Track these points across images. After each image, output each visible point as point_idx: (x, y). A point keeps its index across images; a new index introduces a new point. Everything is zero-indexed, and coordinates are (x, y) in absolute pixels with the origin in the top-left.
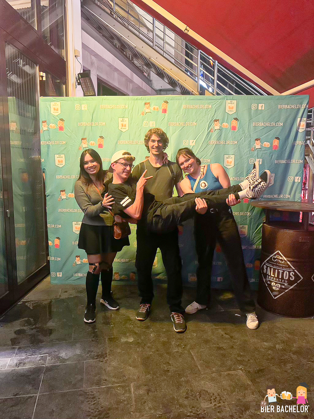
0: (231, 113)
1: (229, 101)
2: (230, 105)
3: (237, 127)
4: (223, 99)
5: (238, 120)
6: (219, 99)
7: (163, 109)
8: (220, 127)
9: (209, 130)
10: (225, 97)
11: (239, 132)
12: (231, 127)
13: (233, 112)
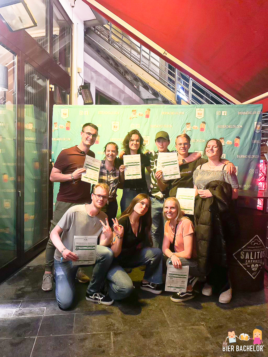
0: (200, 118)
1: (198, 109)
2: (199, 112)
3: (205, 129)
4: (194, 107)
5: (206, 123)
6: (190, 108)
7: (146, 115)
8: (191, 129)
9: (182, 131)
10: (195, 105)
11: (207, 132)
12: (200, 129)
13: (201, 117)
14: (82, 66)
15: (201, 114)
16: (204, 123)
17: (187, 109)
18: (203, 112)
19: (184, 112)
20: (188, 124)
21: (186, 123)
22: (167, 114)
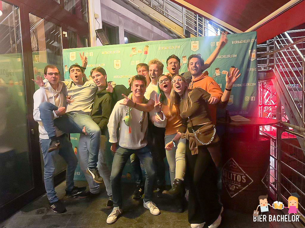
1: (193, 42)
2: (194, 44)
4: (189, 40)
6: (186, 41)
7: (145, 52)
13: (197, 50)
19: (180, 46)
21: (182, 56)
22: (164, 49)
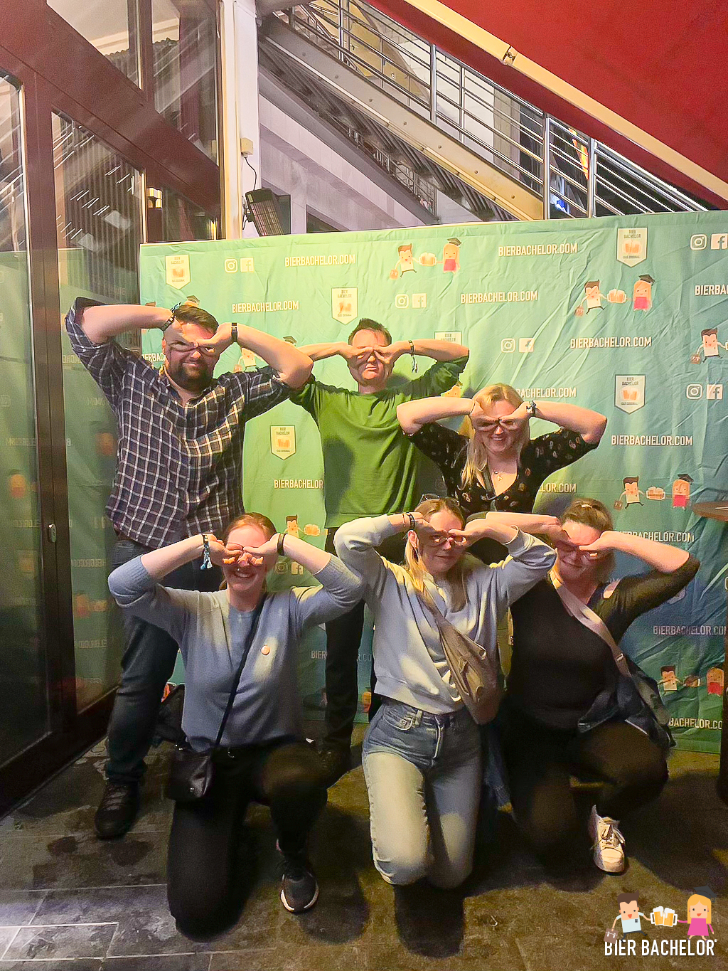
0: (631, 262)
1: (626, 231)
2: (628, 241)
3: (650, 299)
4: (611, 225)
5: (653, 281)
6: (599, 228)
7: (447, 261)
8: (603, 301)
9: (571, 312)
10: (614, 220)
11: (657, 313)
12: (634, 300)
13: (638, 261)
14: (254, 136)
15: (637, 249)
16: (647, 278)
17: (587, 231)
18: (641, 242)
19: (576, 244)
20: (591, 285)
21: (585, 282)
22: (517, 254)
